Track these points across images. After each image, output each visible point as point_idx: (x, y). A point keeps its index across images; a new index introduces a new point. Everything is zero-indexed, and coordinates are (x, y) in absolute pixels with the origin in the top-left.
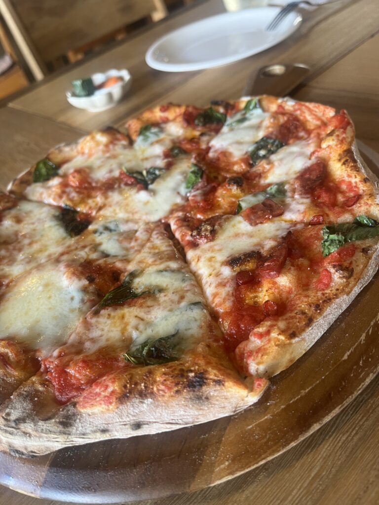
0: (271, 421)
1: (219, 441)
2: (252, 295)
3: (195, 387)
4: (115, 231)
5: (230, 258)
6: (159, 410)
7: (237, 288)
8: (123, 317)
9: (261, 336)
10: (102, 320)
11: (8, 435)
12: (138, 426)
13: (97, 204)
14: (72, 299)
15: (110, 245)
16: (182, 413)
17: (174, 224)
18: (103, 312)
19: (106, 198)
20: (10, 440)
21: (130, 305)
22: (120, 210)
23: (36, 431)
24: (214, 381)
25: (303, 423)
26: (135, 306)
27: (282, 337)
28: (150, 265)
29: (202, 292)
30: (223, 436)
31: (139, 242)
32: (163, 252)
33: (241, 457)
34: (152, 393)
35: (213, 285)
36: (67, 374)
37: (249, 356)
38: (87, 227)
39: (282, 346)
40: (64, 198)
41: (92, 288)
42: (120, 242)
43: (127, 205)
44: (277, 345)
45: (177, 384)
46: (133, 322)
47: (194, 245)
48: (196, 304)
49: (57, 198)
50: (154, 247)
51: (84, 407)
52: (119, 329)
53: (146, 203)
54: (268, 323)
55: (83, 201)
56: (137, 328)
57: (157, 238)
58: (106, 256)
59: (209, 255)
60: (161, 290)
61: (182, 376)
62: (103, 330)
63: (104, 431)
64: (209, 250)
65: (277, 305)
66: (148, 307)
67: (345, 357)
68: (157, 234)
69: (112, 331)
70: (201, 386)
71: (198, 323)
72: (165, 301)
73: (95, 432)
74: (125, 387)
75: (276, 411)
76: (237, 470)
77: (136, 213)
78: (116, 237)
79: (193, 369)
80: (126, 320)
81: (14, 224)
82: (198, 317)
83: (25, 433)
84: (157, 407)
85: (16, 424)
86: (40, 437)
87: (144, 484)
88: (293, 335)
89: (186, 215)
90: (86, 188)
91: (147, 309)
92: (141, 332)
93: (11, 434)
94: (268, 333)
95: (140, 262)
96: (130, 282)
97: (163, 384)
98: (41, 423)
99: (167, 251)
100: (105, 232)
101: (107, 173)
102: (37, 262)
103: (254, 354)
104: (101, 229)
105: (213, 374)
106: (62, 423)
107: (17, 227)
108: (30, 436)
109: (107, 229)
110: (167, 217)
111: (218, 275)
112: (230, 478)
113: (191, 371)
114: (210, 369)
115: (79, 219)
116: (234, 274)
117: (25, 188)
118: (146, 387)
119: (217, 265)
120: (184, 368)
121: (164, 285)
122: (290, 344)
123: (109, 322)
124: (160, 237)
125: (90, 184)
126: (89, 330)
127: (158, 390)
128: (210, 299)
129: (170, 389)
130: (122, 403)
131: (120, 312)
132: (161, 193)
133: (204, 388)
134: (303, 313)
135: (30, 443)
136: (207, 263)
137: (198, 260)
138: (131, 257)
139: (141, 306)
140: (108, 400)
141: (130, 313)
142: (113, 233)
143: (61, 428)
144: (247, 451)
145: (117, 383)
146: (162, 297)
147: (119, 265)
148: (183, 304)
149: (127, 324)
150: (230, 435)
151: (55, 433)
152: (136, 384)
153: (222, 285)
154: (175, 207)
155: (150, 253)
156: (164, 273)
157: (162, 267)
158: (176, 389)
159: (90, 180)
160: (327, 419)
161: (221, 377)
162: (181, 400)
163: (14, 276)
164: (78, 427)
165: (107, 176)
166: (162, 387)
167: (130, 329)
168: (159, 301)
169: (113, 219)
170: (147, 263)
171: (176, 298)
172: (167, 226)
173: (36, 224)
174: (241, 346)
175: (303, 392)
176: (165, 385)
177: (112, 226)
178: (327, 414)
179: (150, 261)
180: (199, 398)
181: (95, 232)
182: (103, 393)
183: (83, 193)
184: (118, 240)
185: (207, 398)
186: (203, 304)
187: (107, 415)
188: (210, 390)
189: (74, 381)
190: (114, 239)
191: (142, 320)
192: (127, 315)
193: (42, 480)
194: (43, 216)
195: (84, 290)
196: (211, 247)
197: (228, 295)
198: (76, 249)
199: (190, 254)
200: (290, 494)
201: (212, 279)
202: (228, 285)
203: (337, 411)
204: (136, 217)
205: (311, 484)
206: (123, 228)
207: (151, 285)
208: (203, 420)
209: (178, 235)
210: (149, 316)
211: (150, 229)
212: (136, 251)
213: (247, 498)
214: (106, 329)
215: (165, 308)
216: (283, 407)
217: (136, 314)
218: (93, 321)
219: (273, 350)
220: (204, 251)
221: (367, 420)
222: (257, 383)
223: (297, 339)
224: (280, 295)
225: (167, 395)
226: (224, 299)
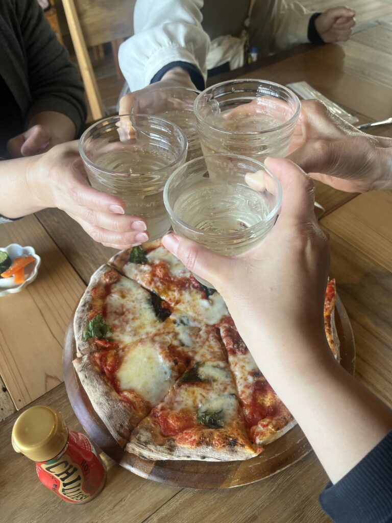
0: (260, 465)
1: (236, 470)
2: (261, 398)
3: (231, 445)
4: (187, 325)
5: (253, 371)
6: (214, 452)
7: (255, 391)
8: (194, 393)
9: (264, 426)
10: (183, 391)
11: (140, 449)
12: (204, 457)
13: (175, 298)
14: (166, 373)
15: (184, 337)
16: (224, 456)
17: (223, 332)
18: (182, 386)
19: (181, 295)
20: (141, 451)
21: (198, 386)
22: (190, 308)
23: (156, 450)
24: (240, 444)
25: (274, 469)
26: (200, 387)
27: (273, 430)
28: (208, 360)
29: (235, 387)
30: (238, 468)
31: (202, 339)
32: (216, 352)
33: (244, 479)
34: (212, 444)
35: (243, 386)
36: (168, 422)
37: (257, 435)
38: (169, 315)
39: (272, 433)
40: (153, 285)
41: (176, 368)
42: (190, 336)
43: (194, 306)
44: (270, 433)
45: (224, 443)
46: (199, 397)
47: (234, 353)
48: (232, 395)
49: (148, 284)
50: (210, 347)
51: (179, 443)
52: (192, 399)
53: (207, 310)
54: (268, 420)
55: (165, 292)
56: (201, 402)
57: (213, 340)
58: (183, 345)
59: (242, 364)
60: (215, 380)
61: (227, 439)
62: (183, 398)
63: (188, 457)
64: (242, 360)
65: (273, 408)
66: (208, 390)
67: (298, 442)
68: (212, 336)
69: (188, 400)
70: (234, 445)
71: (233, 407)
72: (216, 388)
73: (184, 456)
74: (200, 438)
75: (263, 461)
76: (241, 484)
77: (200, 315)
78: (188, 331)
79: (231, 436)
80: (195, 395)
81: (120, 298)
82: (233, 404)
83: (150, 450)
84: (214, 451)
85: (146, 444)
86: (158, 453)
87: (200, 482)
88: (278, 429)
89: (230, 327)
90: (167, 281)
91: (207, 391)
92: (203, 404)
93: (143, 448)
94: (267, 425)
95: (203, 356)
96: (197, 369)
97: (218, 441)
98: (158, 447)
99: (218, 352)
100: (181, 324)
101: (181, 273)
102: (140, 336)
103: (260, 435)
104: (178, 321)
105: (240, 441)
106: (169, 449)
107: (122, 301)
108: (152, 451)
109: (182, 322)
110: (218, 325)
111: (246, 379)
112: (238, 486)
113: (231, 437)
114: (239, 438)
115: (163, 307)
116: (255, 382)
117: (124, 265)
118: (209, 440)
119: (246, 373)
120: (227, 434)
121: (216, 377)
122: (276, 433)
123: (186, 393)
124: (214, 340)
125: (170, 277)
126: (175, 396)
127: (215, 443)
128: (240, 393)
129: (221, 444)
130: (198, 446)
131: (191, 389)
132: (217, 304)
133: (236, 447)
134: (285, 418)
135: (152, 455)
136: (240, 369)
137: (236, 365)
138: (197, 350)
139: (204, 388)
140: (192, 443)
141: (198, 391)
142: (186, 326)
143: (169, 451)
144: (247, 476)
145: (196, 436)
146: (215, 385)
147: (190, 354)
148: (226, 393)
149: (196, 398)
150: (241, 468)
151: (166, 453)
152: (205, 438)
153: (247, 387)
154: (224, 317)
155: (208, 350)
156: (216, 369)
157: (215, 364)
158: (223, 444)
159: (170, 275)
160: (284, 469)
161: (244, 443)
162: (224, 450)
163: (126, 343)
164: (177, 453)
165: (181, 275)
166: (217, 442)
167: (198, 401)
168: (213, 387)
169: (185, 315)
170: (206, 358)
171: (222, 387)
172: (218, 331)
173: (135, 303)
174: (254, 428)
175: (276, 455)
176: (219, 442)
177: (185, 320)
178: (284, 467)
179: (209, 357)
180: (233, 451)
181: (175, 322)
182: (189, 439)
183: (165, 284)
184: (189, 335)
185: (236, 451)
186: (236, 396)
187: (190, 450)
188: (238, 448)
189: (171, 426)
190: (187, 333)
191: (204, 397)
192: (196, 392)
193: (150, 471)
194: (140, 297)
195: (172, 369)
196: (244, 358)
197: (250, 394)
198: (164, 333)
199: (231, 359)
200: (261, 497)
201: (242, 381)
202: (250, 388)
203: (288, 466)
204: (200, 318)
205: (270, 495)
206: (192, 324)
207: (209, 375)
208: (232, 460)
209: (225, 341)
210: (208, 396)
211: (209, 331)
212: (200, 346)
213: (242, 495)
214: (185, 397)
215: (216, 393)
216: (266, 460)
217: (201, 392)
218: (178, 391)
219: (268, 434)
220: (239, 360)
221: (300, 471)
222: (258, 450)
223: (279, 431)
224: (276, 404)
225: (219, 447)
226: (248, 397)
